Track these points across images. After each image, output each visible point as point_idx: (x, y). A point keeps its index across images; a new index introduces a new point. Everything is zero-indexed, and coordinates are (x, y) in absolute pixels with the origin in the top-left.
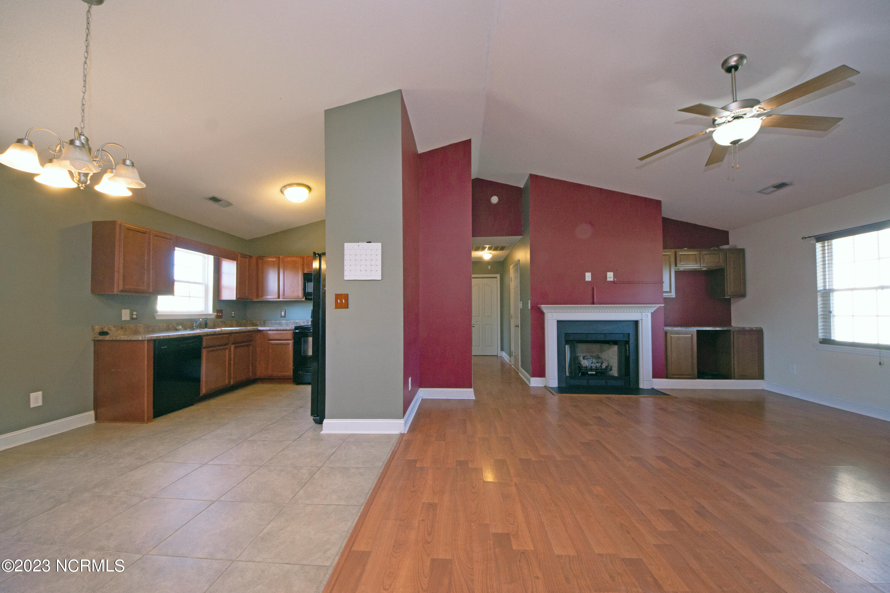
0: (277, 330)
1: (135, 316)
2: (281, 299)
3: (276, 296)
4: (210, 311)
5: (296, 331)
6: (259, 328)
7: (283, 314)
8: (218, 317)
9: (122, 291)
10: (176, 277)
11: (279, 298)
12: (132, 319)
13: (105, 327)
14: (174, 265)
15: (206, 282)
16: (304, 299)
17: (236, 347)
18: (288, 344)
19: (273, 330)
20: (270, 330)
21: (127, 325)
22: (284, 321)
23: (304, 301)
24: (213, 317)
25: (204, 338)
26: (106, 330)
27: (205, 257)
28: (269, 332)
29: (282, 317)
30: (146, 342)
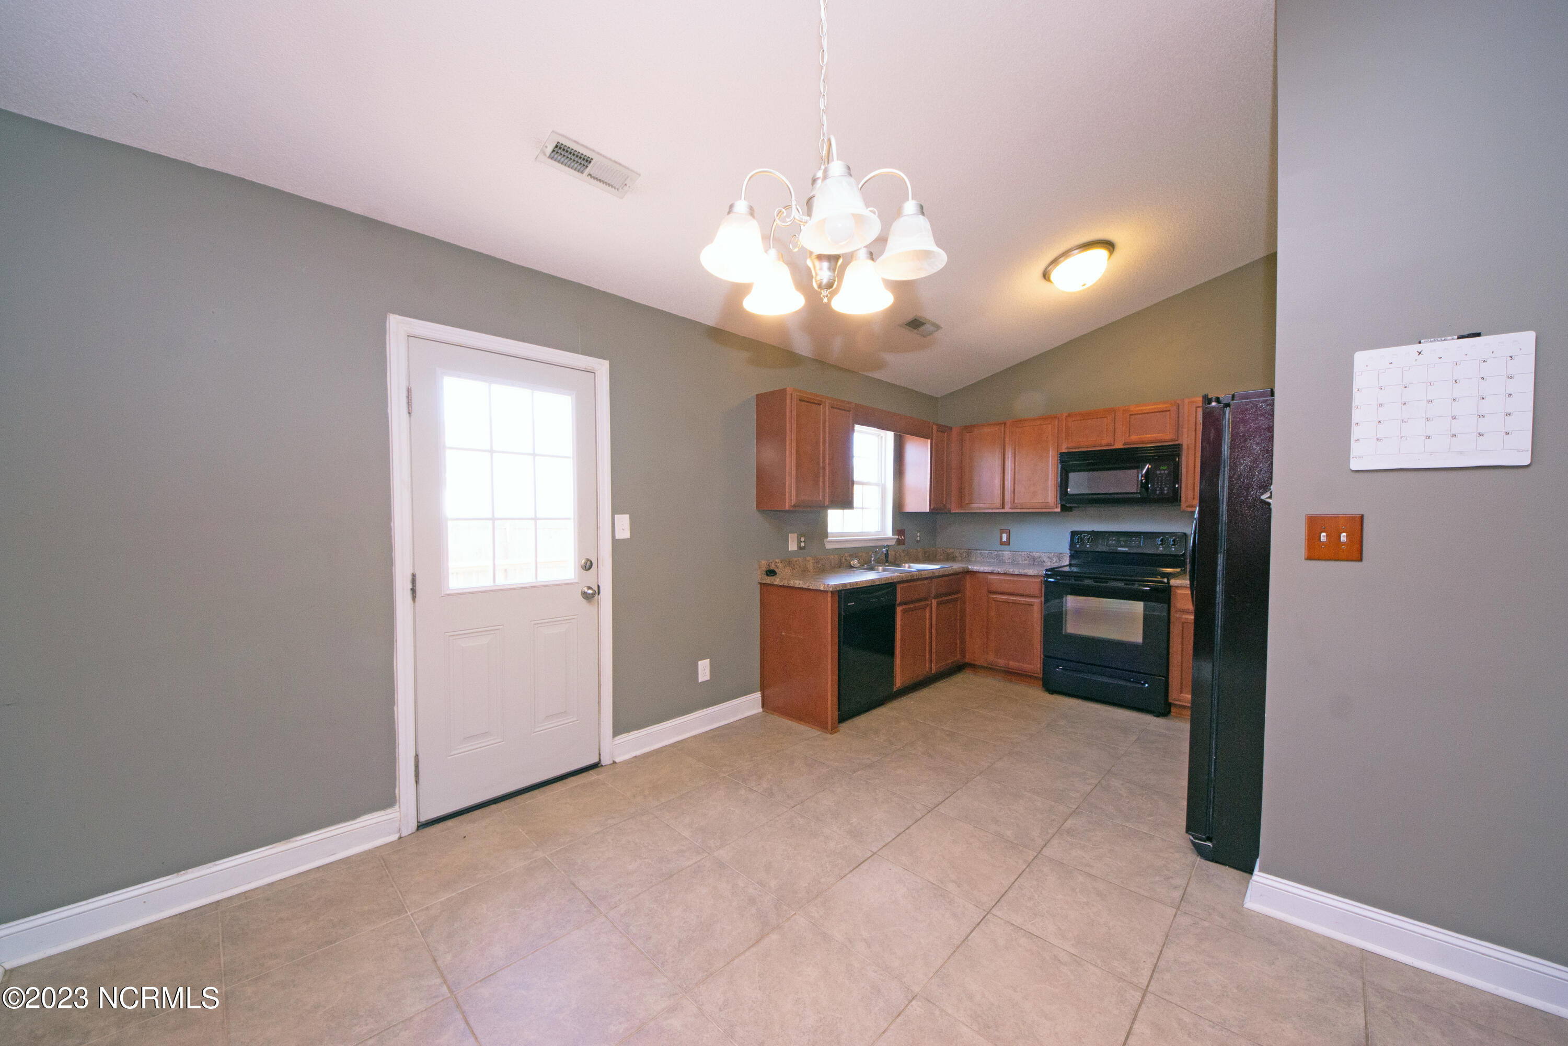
0: (1005, 574)
1: (803, 545)
2: (1007, 510)
3: (997, 501)
4: (889, 532)
5: (1049, 580)
6: (970, 567)
7: (1004, 538)
8: (900, 542)
9: (794, 506)
10: (856, 477)
11: (1003, 507)
12: (800, 548)
13: (771, 562)
14: (853, 457)
15: (883, 482)
16: (1058, 510)
17: (939, 604)
18: (1031, 605)
19: (998, 574)
20: (992, 573)
21: (795, 559)
22: (1006, 552)
23: (1058, 512)
24: (893, 543)
25: (899, 587)
26: (773, 567)
27: (882, 437)
28: (990, 577)
29: (1002, 543)
30: (830, 594)
